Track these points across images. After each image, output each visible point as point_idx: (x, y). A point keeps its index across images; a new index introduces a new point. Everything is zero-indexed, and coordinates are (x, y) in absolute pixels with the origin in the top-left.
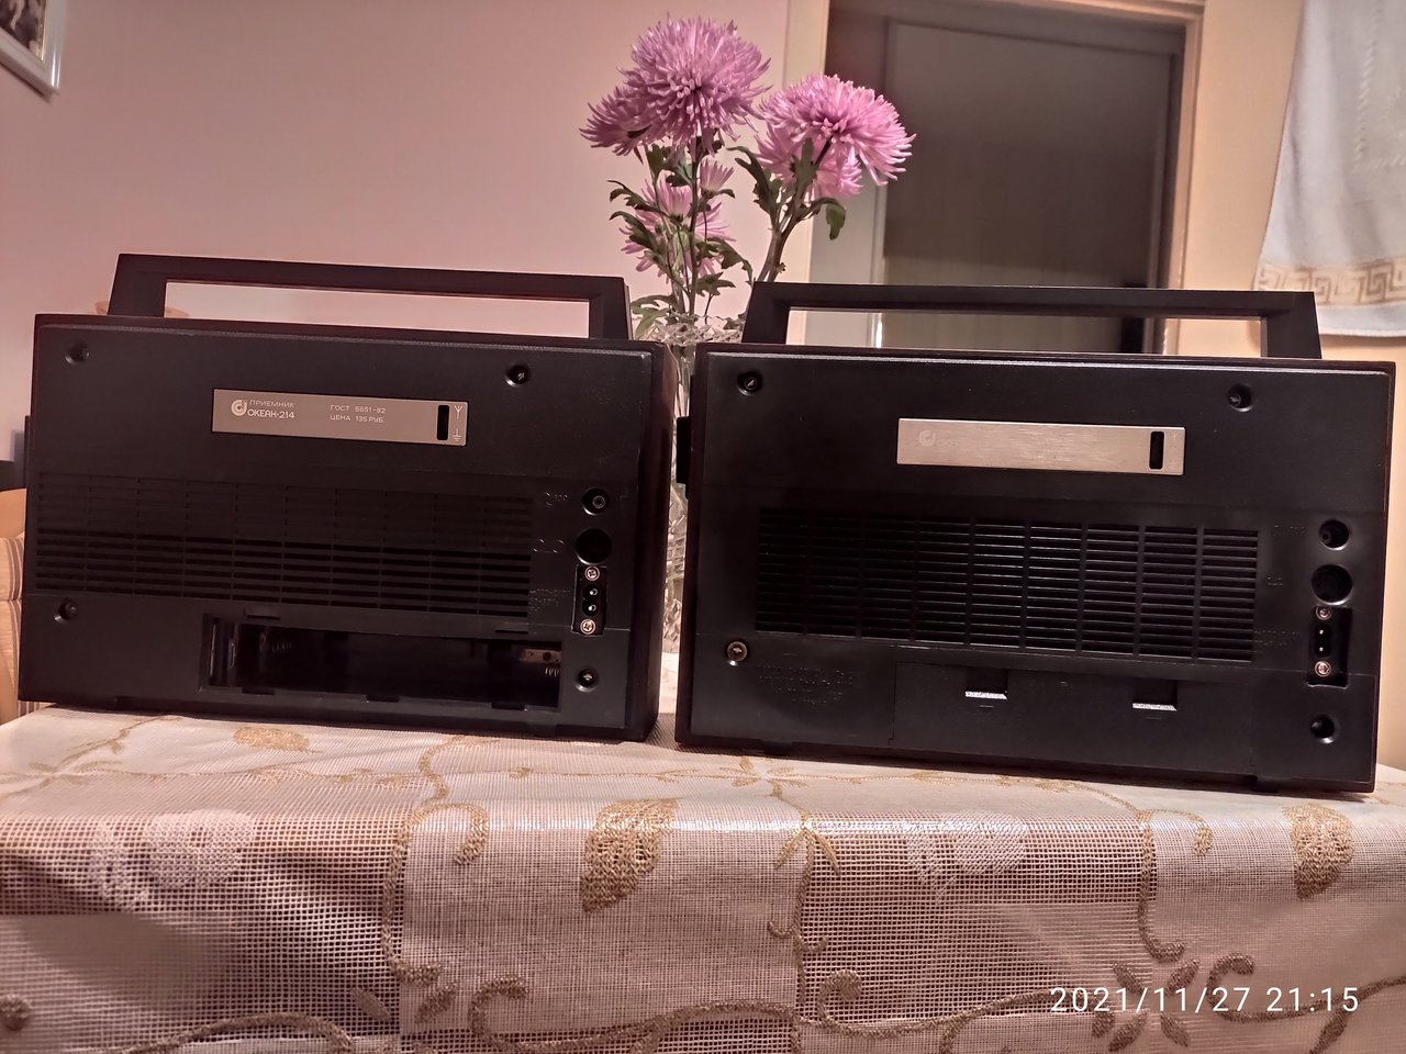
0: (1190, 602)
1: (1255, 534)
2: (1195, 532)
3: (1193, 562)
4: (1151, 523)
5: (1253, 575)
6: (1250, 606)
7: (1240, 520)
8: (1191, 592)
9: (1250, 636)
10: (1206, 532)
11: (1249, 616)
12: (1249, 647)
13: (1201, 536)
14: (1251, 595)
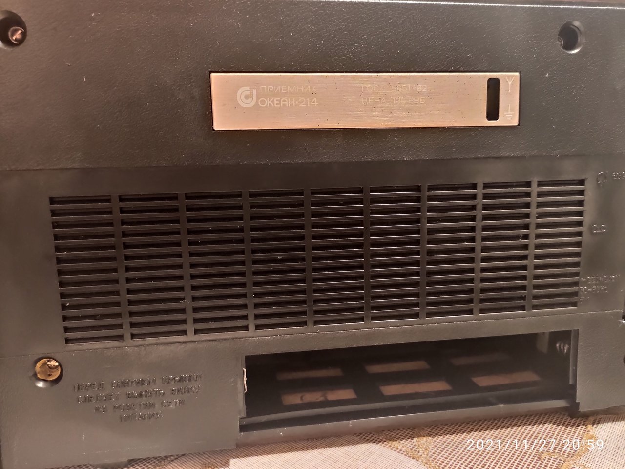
0: (525, 257)
1: (582, 182)
2: (529, 185)
3: (528, 216)
4: (488, 180)
5: (580, 224)
6: (577, 254)
7: (569, 170)
8: (525, 247)
9: (576, 284)
10: (540, 184)
11: (577, 264)
12: (575, 294)
13: (535, 189)
14: (578, 244)
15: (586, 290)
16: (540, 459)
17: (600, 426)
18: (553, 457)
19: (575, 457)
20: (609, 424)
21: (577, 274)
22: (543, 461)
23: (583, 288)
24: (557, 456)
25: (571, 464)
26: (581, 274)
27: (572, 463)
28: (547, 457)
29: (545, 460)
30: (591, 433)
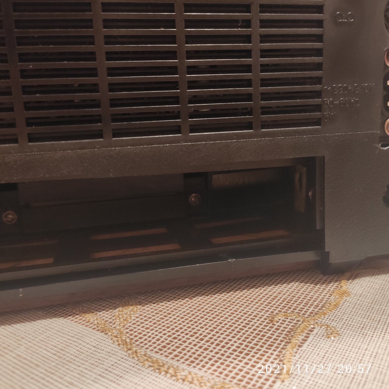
15: (332, 103)
16: (272, 321)
17: (356, 281)
18: (290, 318)
19: (318, 316)
20: (368, 279)
21: (318, 80)
22: (275, 323)
23: (328, 100)
24: (294, 317)
25: (310, 325)
26: (324, 80)
27: (312, 323)
28: (282, 319)
29: (277, 322)
30: (344, 288)
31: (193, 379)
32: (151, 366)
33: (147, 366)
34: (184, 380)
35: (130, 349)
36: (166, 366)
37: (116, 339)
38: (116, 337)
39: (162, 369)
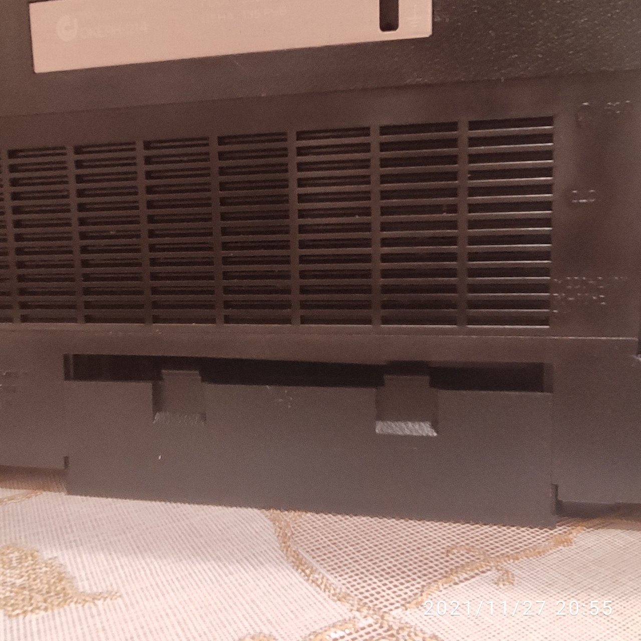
0: (452, 241)
1: (549, 121)
2: (453, 126)
3: (453, 176)
5: (547, 188)
6: (545, 238)
8: (453, 225)
9: (545, 287)
10: (474, 125)
12: (544, 304)
13: (464, 133)
14: (546, 221)
15: (565, 299)
22: (450, 555)
23: (558, 295)
24: (478, 553)
25: (487, 566)
26: (553, 271)
27: (492, 565)
28: (462, 552)
29: (454, 554)
30: (572, 536)
31: (321, 583)
32: (293, 562)
33: (290, 561)
34: (313, 581)
35: (285, 543)
36: (306, 566)
37: (279, 530)
38: (281, 528)
39: (301, 567)
